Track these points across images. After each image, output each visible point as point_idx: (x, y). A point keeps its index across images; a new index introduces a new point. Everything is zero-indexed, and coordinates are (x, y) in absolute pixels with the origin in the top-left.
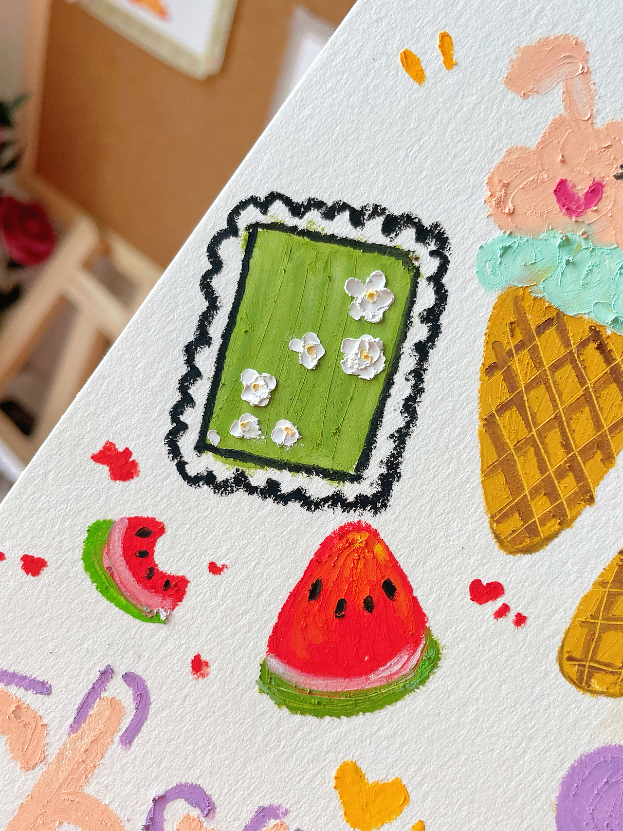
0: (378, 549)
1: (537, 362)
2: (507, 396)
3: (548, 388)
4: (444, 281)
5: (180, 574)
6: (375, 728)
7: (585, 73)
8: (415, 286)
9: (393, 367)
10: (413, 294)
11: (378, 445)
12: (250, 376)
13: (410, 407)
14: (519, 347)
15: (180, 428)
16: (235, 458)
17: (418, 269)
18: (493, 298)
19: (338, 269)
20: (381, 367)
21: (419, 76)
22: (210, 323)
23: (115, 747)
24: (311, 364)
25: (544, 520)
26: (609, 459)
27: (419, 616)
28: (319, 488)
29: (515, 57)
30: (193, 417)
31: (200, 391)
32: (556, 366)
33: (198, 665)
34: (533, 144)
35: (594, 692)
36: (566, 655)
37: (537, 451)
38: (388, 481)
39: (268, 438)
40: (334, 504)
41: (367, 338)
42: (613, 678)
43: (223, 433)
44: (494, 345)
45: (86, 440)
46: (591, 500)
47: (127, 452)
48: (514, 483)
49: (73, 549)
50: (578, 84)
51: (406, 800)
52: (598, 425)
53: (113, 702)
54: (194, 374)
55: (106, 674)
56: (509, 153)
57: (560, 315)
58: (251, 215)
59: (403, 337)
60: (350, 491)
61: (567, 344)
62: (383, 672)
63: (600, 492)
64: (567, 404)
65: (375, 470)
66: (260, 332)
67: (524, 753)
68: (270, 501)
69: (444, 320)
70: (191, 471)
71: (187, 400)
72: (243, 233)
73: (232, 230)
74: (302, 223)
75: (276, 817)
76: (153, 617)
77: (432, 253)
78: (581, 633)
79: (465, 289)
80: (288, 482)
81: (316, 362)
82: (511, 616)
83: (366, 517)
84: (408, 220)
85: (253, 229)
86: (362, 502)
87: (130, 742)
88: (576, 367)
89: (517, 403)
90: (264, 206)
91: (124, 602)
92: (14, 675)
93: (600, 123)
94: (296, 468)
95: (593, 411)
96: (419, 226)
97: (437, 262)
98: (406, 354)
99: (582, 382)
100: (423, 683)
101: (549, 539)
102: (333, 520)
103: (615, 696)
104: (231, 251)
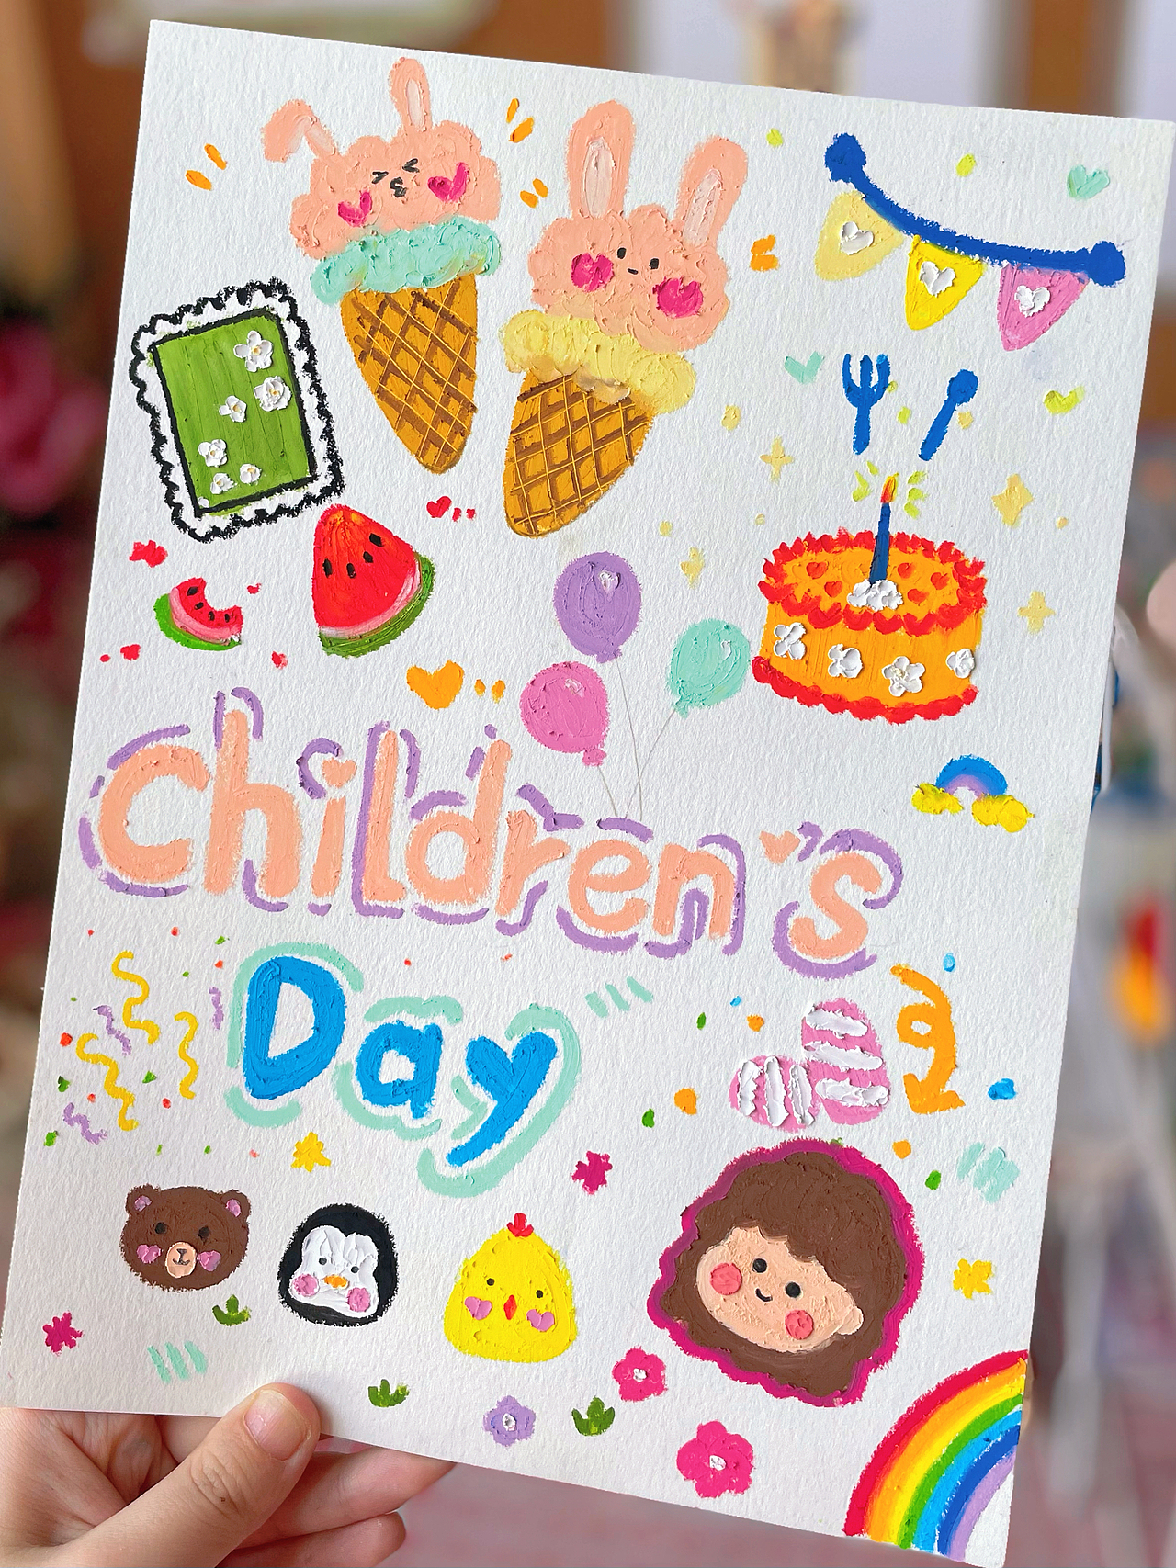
0: (354, 517)
1: (390, 336)
2: (382, 370)
3: (407, 350)
4: (299, 315)
5: (232, 606)
6: (416, 637)
7: (316, 122)
8: (281, 328)
9: (297, 390)
10: (283, 334)
11: (315, 448)
12: (204, 448)
13: (323, 411)
14: (372, 332)
15: (178, 508)
16: (226, 509)
17: (277, 315)
18: (338, 308)
19: (224, 345)
20: (288, 394)
21: (206, 184)
22: (158, 427)
23: (253, 743)
24: (241, 418)
25: (451, 439)
26: (471, 375)
27: (406, 548)
28: (292, 498)
29: (263, 136)
30: (182, 496)
31: (177, 476)
32: (403, 332)
33: (278, 659)
34: (307, 190)
35: (543, 534)
36: (512, 520)
37: (423, 396)
38: (335, 469)
39: (240, 482)
40: (309, 504)
41: (268, 380)
42: (550, 518)
43: (208, 496)
44: (355, 340)
45: (119, 550)
46: (474, 408)
47: (152, 543)
48: (418, 424)
49: (151, 627)
50: (315, 131)
51: (461, 672)
52: (452, 357)
53: (235, 714)
54: (167, 467)
55: (220, 698)
56: (294, 204)
57: (387, 296)
58: (146, 340)
59: (292, 367)
60: (314, 488)
61: (403, 313)
62: (402, 598)
63: (476, 401)
64: (424, 354)
65: (323, 466)
66: (195, 414)
67: (520, 598)
68: (264, 524)
69: (313, 340)
70: (202, 534)
71: (172, 488)
72: (148, 355)
73: (139, 357)
74: (183, 327)
75: (384, 730)
76: (229, 644)
77: (280, 300)
78: (514, 500)
79: (315, 312)
80: (269, 505)
81: (243, 415)
82: (464, 514)
83: (335, 500)
84: (253, 286)
85: (153, 348)
86: (326, 492)
87: (261, 734)
88: (417, 325)
89: (392, 370)
90: (151, 329)
91: (206, 644)
92: (159, 732)
93: (343, 151)
94: (270, 493)
95: (444, 348)
96: (262, 287)
97: (287, 304)
98: (301, 377)
99: (426, 333)
100: (431, 590)
101: (461, 449)
102: (313, 514)
103: (557, 529)
104: (146, 371)
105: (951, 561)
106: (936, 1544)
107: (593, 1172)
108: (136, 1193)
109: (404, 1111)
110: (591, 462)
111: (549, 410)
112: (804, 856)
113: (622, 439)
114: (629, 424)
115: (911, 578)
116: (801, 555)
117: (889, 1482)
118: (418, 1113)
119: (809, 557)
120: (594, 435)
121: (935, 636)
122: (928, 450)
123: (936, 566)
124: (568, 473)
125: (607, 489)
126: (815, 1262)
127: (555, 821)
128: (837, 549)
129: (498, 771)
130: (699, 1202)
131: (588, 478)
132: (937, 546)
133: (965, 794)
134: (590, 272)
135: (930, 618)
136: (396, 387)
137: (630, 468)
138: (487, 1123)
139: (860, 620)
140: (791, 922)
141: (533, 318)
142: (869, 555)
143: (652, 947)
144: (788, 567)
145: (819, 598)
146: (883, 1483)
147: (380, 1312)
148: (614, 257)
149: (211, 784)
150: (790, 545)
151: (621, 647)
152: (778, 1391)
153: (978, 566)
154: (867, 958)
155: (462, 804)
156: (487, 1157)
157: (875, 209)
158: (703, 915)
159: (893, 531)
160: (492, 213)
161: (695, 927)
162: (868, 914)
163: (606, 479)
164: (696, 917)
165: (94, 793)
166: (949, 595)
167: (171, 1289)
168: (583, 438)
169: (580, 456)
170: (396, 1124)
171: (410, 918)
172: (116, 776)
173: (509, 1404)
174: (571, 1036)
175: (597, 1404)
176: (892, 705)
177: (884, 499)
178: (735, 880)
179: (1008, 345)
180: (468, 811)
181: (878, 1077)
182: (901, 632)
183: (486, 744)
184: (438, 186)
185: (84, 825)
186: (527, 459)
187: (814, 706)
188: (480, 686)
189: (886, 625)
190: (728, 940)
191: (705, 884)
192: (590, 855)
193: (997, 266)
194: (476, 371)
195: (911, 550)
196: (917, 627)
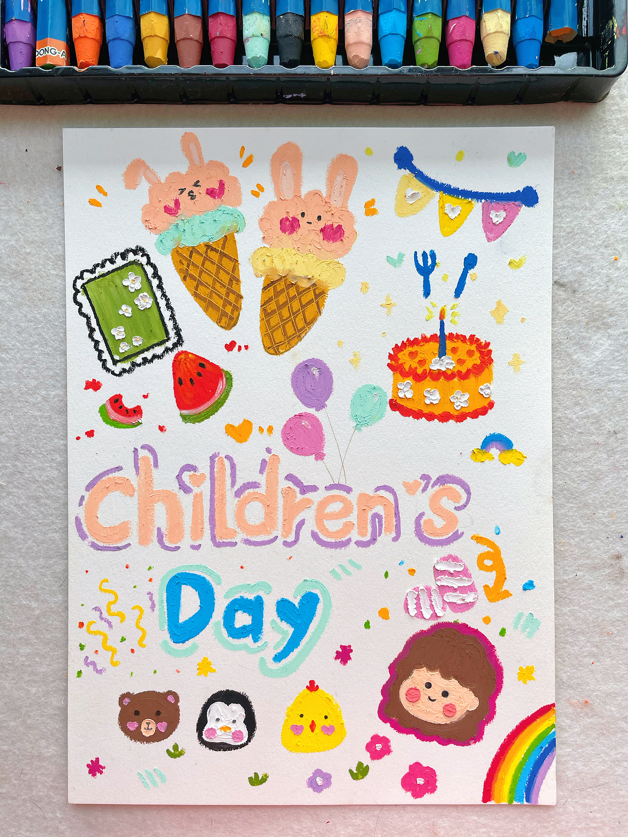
0: (190, 356)
1: (197, 267)
2: (195, 283)
3: (205, 273)
4: (151, 262)
5: (136, 405)
6: (227, 410)
7: (148, 168)
8: (144, 269)
9: (155, 298)
10: (145, 272)
11: (167, 325)
12: (113, 332)
13: (169, 307)
14: (188, 266)
15: (104, 362)
16: (128, 359)
17: (141, 263)
18: (169, 257)
19: (117, 281)
20: (151, 300)
21: (99, 205)
22: (91, 324)
23: (154, 470)
24: (130, 315)
25: (232, 313)
26: (238, 281)
27: (216, 367)
28: (159, 350)
30: (106, 356)
31: (102, 346)
32: (203, 264)
33: (161, 429)
35: (282, 353)
36: (267, 348)
37: (215, 293)
38: (178, 334)
39: (133, 346)
40: (167, 352)
41: (142, 294)
42: (285, 345)
43: (118, 354)
44: (180, 271)
45: (79, 385)
46: (242, 297)
47: (94, 380)
48: (216, 308)
49: (98, 421)
50: (148, 173)
51: (251, 424)
52: (228, 274)
53: (144, 458)
54: (97, 343)
55: (136, 450)
56: (142, 209)
57: (193, 247)
58: (79, 283)
59: (152, 287)
60: (169, 344)
61: (202, 255)
62: (218, 391)
63: (242, 293)
64: (214, 274)
65: (172, 333)
66: (108, 316)
68: (147, 364)
69: (160, 274)
70: (117, 373)
72: (81, 290)
73: (77, 291)
74: (97, 275)
75: (217, 456)
76: (137, 424)
77: (142, 256)
78: (266, 338)
79: (159, 260)
80: (148, 355)
81: (131, 313)
82: (243, 348)
83: (180, 349)
84: (128, 251)
85: (83, 286)
86: (175, 345)
87: (157, 466)
88: (209, 260)
89: (200, 283)
90: (81, 277)
91: (125, 426)
92: (108, 471)
93: (163, 181)
94: (148, 349)
96: (132, 250)
97: (145, 258)
98: (156, 292)
99: (214, 263)
100: (232, 386)
101: (238, 317)
102: (170, 357)
103: (289, 350)
104: (81, 298)
105: (475, 343)
106: (525, 799)
107: (344, 655)
108: (122, 698)
109: (249, 640)
110: (301, 316)
111: (277, 294)
112: (424, 490)
113: (314, 304)
114: (317, 296)
115: (458, 353)
116: (405, 349)
117: (500, 775)
118: (256, 640)
119: (409, 349)
120: (301, 303)
121: (472, 379)
122: (458, 292)
123: (468, 346)
124: (290, 323)
125: (310, 328)
126: (453, 680)
127: (305, 490)
128: (421, 344)
129: (274, 470)
130: (396, 660)
131: (300, 324)
132: (468, 338)
133: (494, 451)
134: (290, 225)
135: (469, 371)
136: (202, 290)
137: (320, 317)
138: (290, 640)
139: (437, 376)
140: (422, 522)
141: (264, 251)
142: (437, 345)
143: (359, 544)
144: (400, 355)
145: (416, 368)
146: (497, 775)
147: (249, 740)
148: (299, 217)
149: (136, 493)
150: (400, 345)
151: (326, 402)
152: (444, 742)
153: (487, 344)
154: (459, 534)
155: (259, 487)
156: (292, 656)
157: (420, 181)
158: (381, 525)
159: (447, 333)
160: (238, 202)
161: (378, 531)
162: (456, 513)
163: (309, 323)
164: (378, 526)
165: (80, 504)
166: (476, 359)
167: (145, 743)
168: (296, 305)
169: (295, 314)
170: (246, 647)
171: (241, 545)
172: (90, 495)
173: (318, 773)
174: (325, 592)
175: (360, 764)
176: (456, 414)
177: (440, 318)
178: (394, 506)
179: (489, 240)
180: (262, 490)
181: (471, 588)
182: (456, 380)
183: (267, 457)
184: (211, 193)
185: (78, 520)
186: (270, 318)
187: (420, 419)
188: (261, 429)
189: (449, 376)
190: (394, 535)
191: (379, 509)
192: (323, 504)
193: (479, 202)
194: (241, 279)
195: (456, 341)
196: (463, 376)
